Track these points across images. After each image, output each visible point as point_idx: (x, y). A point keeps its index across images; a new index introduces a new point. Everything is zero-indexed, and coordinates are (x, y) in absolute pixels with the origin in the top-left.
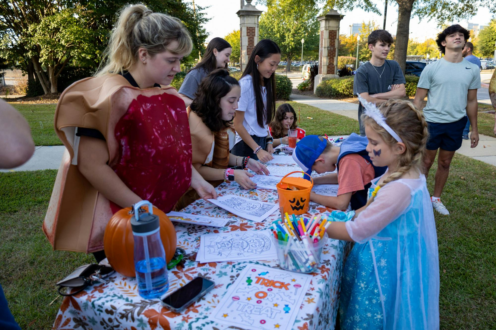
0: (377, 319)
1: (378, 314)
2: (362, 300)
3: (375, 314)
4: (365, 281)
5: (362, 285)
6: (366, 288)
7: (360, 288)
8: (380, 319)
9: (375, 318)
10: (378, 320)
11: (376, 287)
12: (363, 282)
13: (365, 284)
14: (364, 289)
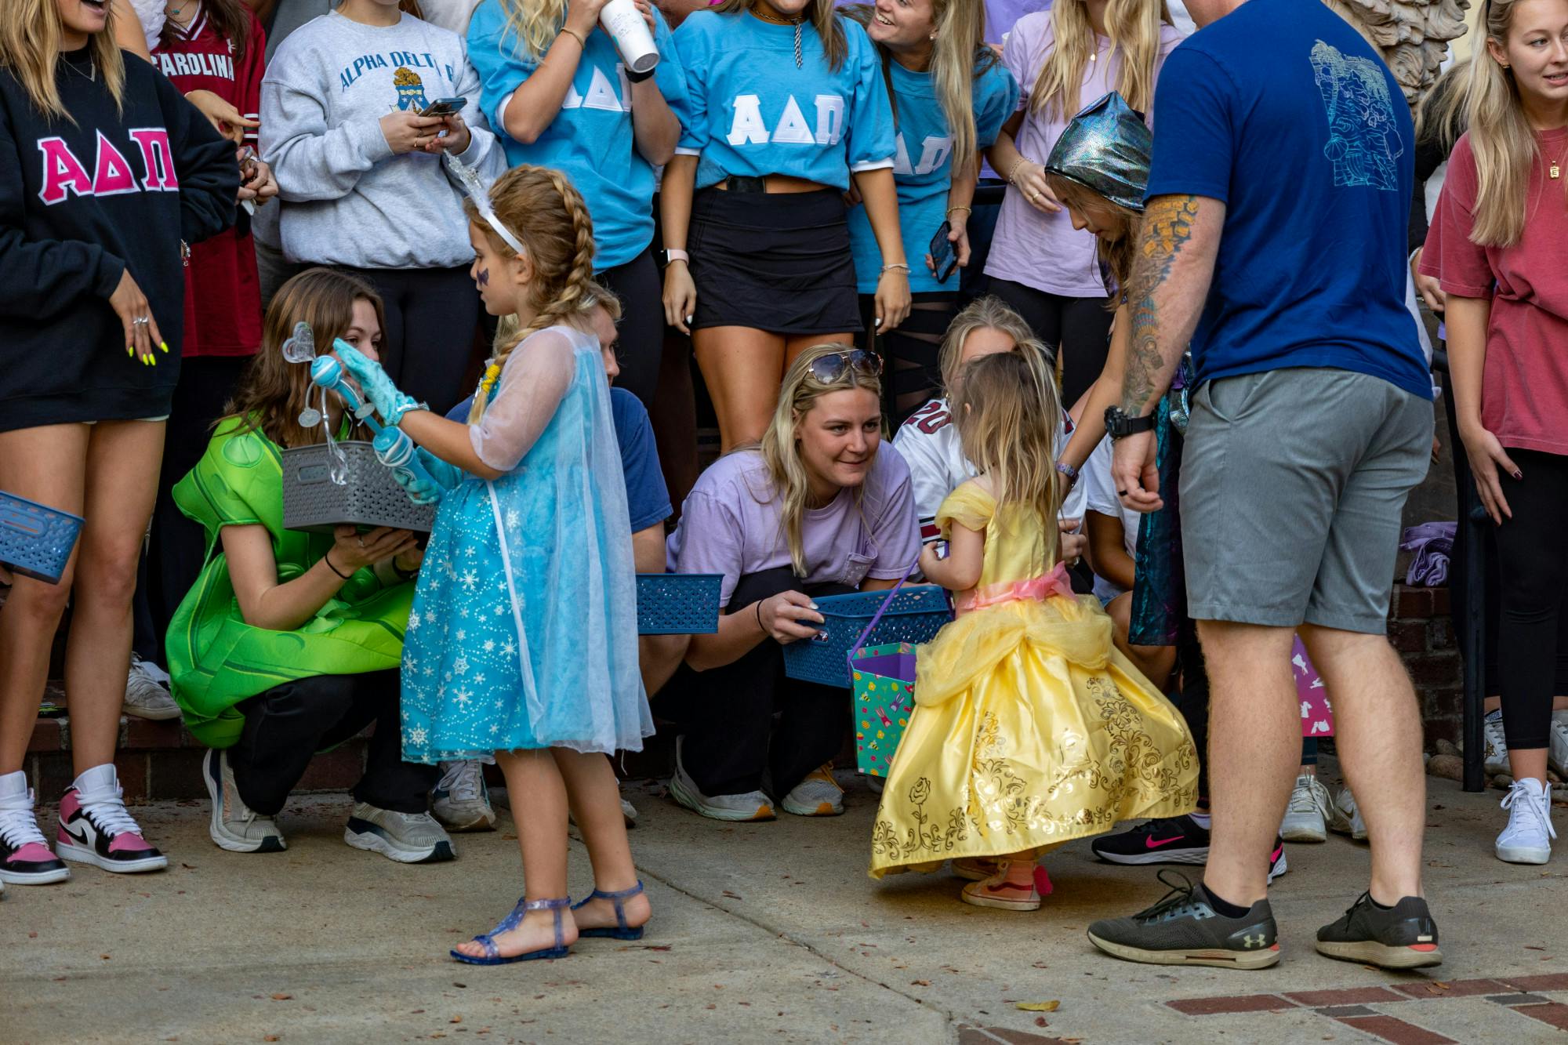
0: (505, 655)
1: (507, 642)
2: (471, 615)
3: (502, 644)
4: (475, 567)
5: (469, 579)
6: (478, 586)
7: (465, 587)
8: (512, 655)
9: (502, 653)
10: (509, 658)
11: (503, 577)
12: (470, 572)
13: (476, 576)
14: (473, 587)
